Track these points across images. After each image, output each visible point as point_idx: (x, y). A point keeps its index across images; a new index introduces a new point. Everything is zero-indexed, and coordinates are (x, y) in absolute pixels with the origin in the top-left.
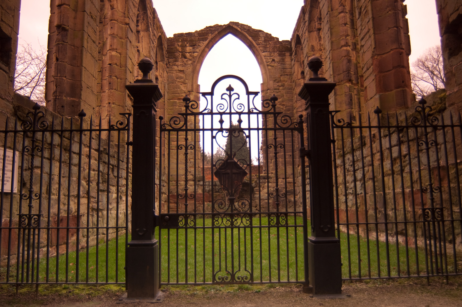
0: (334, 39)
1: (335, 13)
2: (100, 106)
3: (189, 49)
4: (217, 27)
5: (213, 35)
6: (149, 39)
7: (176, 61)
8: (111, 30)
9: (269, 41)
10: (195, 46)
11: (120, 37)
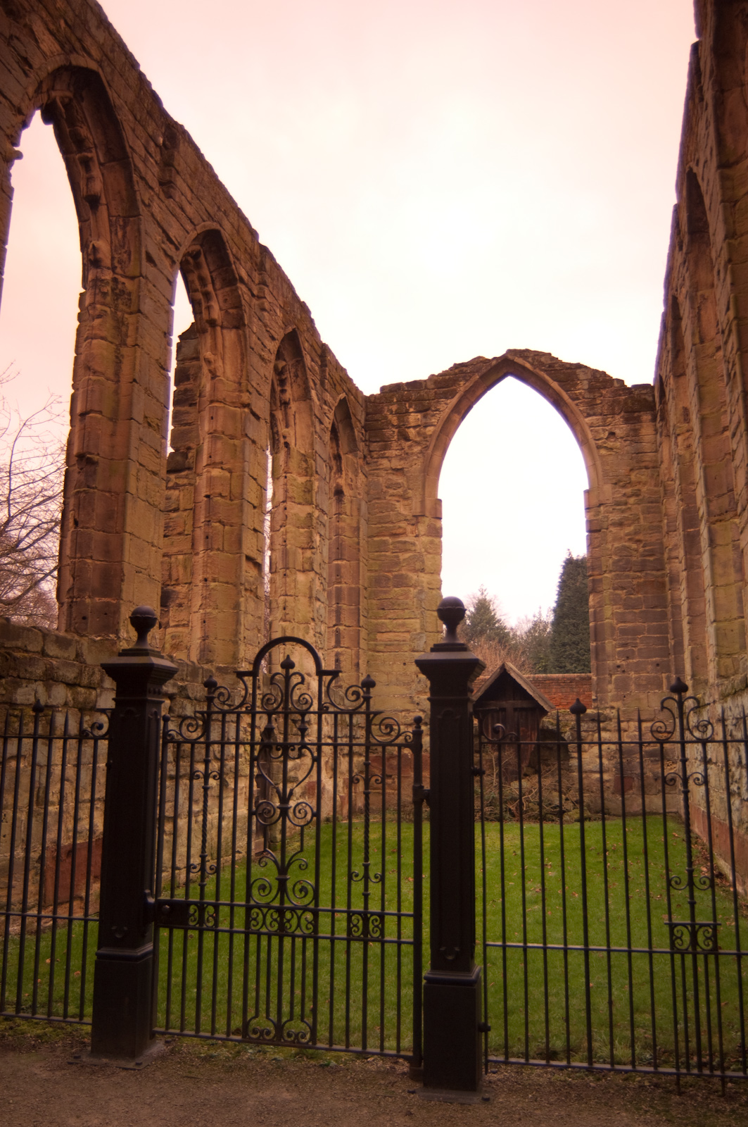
0: (706, 411)
1: (710, 348)
2: (190, 583)
3: (414, 418)
4: (479, 362)
5: (469, 384)
6: (311, 416)
7: (386, 447)
8: (210, 423)
9: (600, 388)
10: (429, 412)
11: (230, 435)
